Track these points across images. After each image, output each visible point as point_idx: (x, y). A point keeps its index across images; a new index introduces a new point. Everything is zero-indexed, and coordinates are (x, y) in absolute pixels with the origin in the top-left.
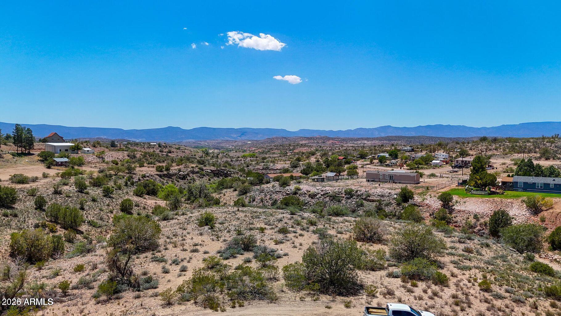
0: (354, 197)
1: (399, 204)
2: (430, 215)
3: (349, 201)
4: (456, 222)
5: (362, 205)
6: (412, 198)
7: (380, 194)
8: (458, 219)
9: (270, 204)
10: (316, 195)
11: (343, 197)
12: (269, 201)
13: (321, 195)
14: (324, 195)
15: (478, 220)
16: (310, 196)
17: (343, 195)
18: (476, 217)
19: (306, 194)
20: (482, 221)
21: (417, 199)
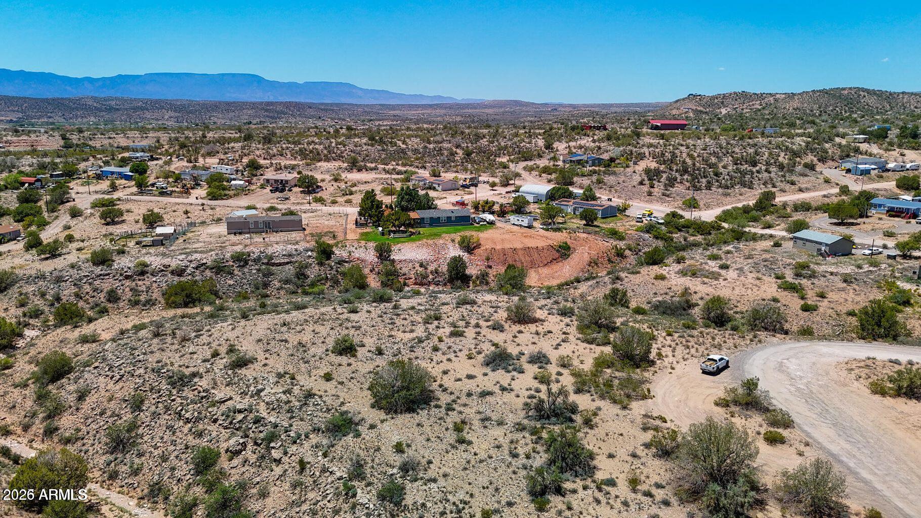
0: (250, 263)
1: (321, 264)
2: (371, 271)
3: (246, 270)
4: (404, 275)
5: (271, 274)
6: (333, 253)
7: (284, 253)
8: (405, 270)
9: (102, 299)
10: (184, 270)
11: (233, 266)
12: (95, 294)
13: (194, 268)
14: (197, 268)
15: (426, 269)
16: (172, 273)
17: (232, 264)
18: (421, 265)
19: (163, 271)
20: (431, 268)
21: (338, 252)
